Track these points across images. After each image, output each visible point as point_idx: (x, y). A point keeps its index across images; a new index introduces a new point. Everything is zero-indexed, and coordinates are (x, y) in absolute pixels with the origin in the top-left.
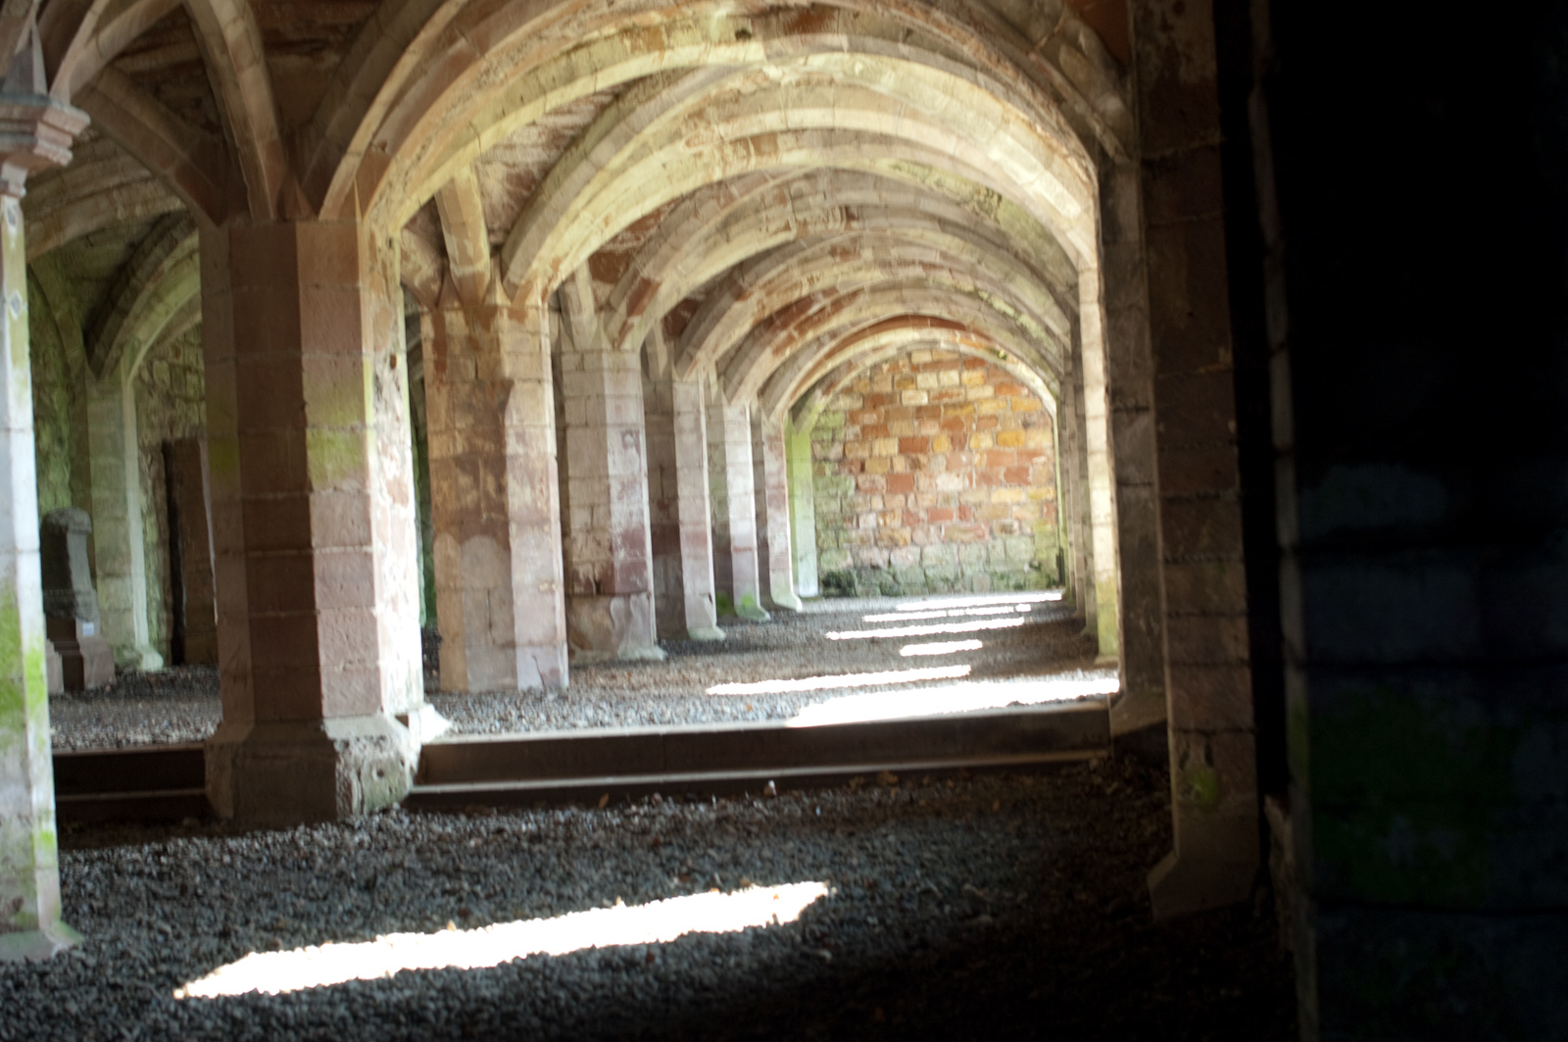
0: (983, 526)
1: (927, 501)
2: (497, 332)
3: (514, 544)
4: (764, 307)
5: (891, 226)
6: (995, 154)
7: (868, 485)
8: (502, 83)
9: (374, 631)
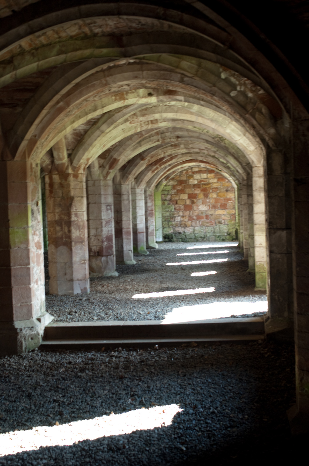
0: (213, 221)
1: (196, 213)
2: (69, 182)
3: (73, 248)
4: (150, 161)
5: (191, 140)
6: (228, 131)
7: (178, 208)
8: (74, 114)
9: (30, 292)
